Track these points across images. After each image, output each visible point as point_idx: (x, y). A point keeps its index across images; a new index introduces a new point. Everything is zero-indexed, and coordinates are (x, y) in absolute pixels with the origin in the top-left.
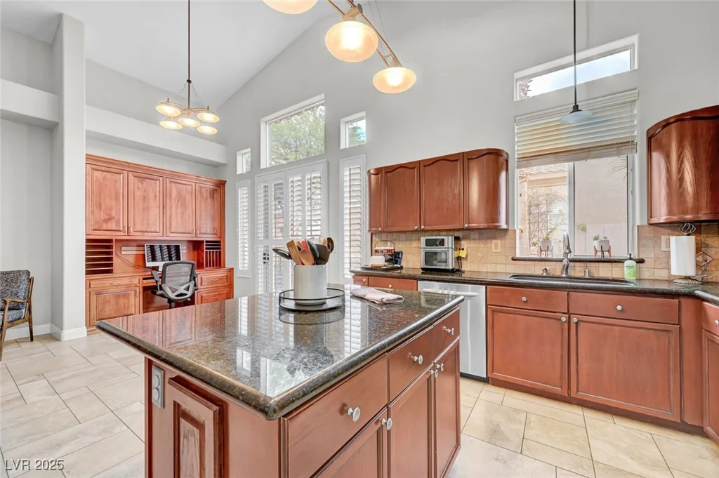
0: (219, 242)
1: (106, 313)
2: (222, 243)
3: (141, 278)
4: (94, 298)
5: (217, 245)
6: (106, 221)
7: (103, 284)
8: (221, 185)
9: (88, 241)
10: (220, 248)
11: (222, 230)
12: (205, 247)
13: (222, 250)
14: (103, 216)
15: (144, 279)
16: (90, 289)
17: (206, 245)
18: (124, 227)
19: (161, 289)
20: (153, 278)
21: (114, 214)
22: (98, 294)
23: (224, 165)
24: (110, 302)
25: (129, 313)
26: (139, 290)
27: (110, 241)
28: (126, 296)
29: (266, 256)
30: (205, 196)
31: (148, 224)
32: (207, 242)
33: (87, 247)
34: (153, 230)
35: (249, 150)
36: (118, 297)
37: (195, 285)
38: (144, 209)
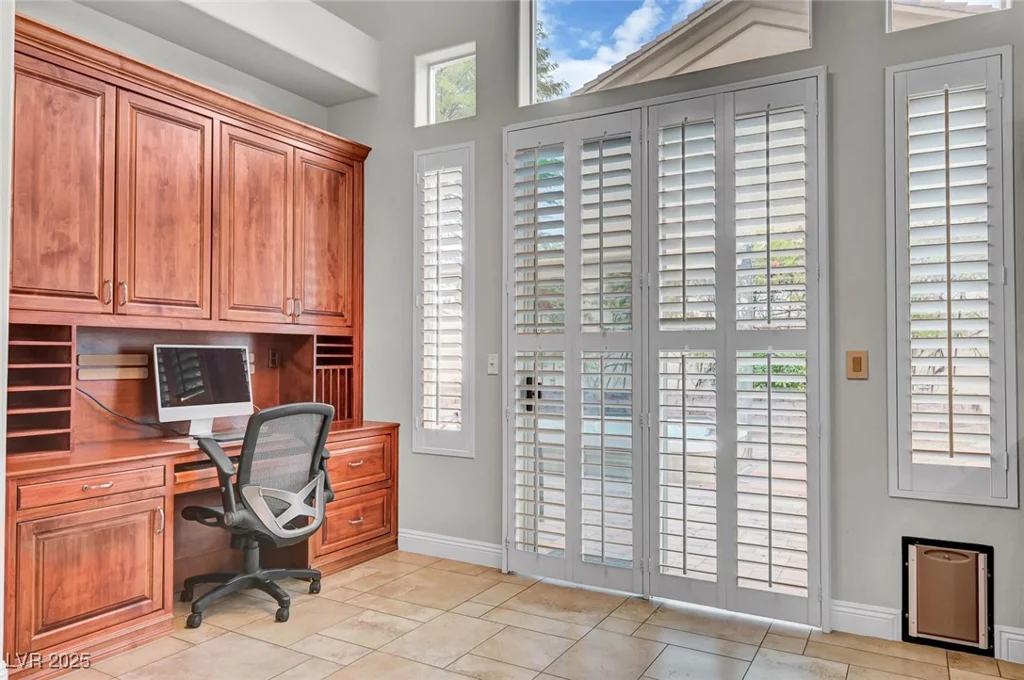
0: (348, 340)
1: (68, 602)
2: (355, 345)
3: (170, 464)
4: (30, 545)
5: (341, 350)
6: (50, 259)
7: (57, 492)
8: (355, 157)
9: (16, 330)
10: (349, 361)
11: (357, 302)
12: (315, 356)
13: (354, 367)
14: (44, 242)
15: (178, 468)
16: (19, 516)
17: (320, 350)
18: (103, 283)
19: (240, 499)
20: (211, 462)
21: (74, 235)
22: (43, 530)
23: (369, 95)
24: (78, 558)
25: (136, 594)
26: (165, 510)
27: (61, 332)
28: (125, 533)
29: (535, 388)
30: (316, 191)
31: (171, 275)
32: (321, 339)
33: (15, 354)
34: (185, 297)
35: (471, 47)
36: (102, 537)
37: (326, 487)
38: (160, 225)
